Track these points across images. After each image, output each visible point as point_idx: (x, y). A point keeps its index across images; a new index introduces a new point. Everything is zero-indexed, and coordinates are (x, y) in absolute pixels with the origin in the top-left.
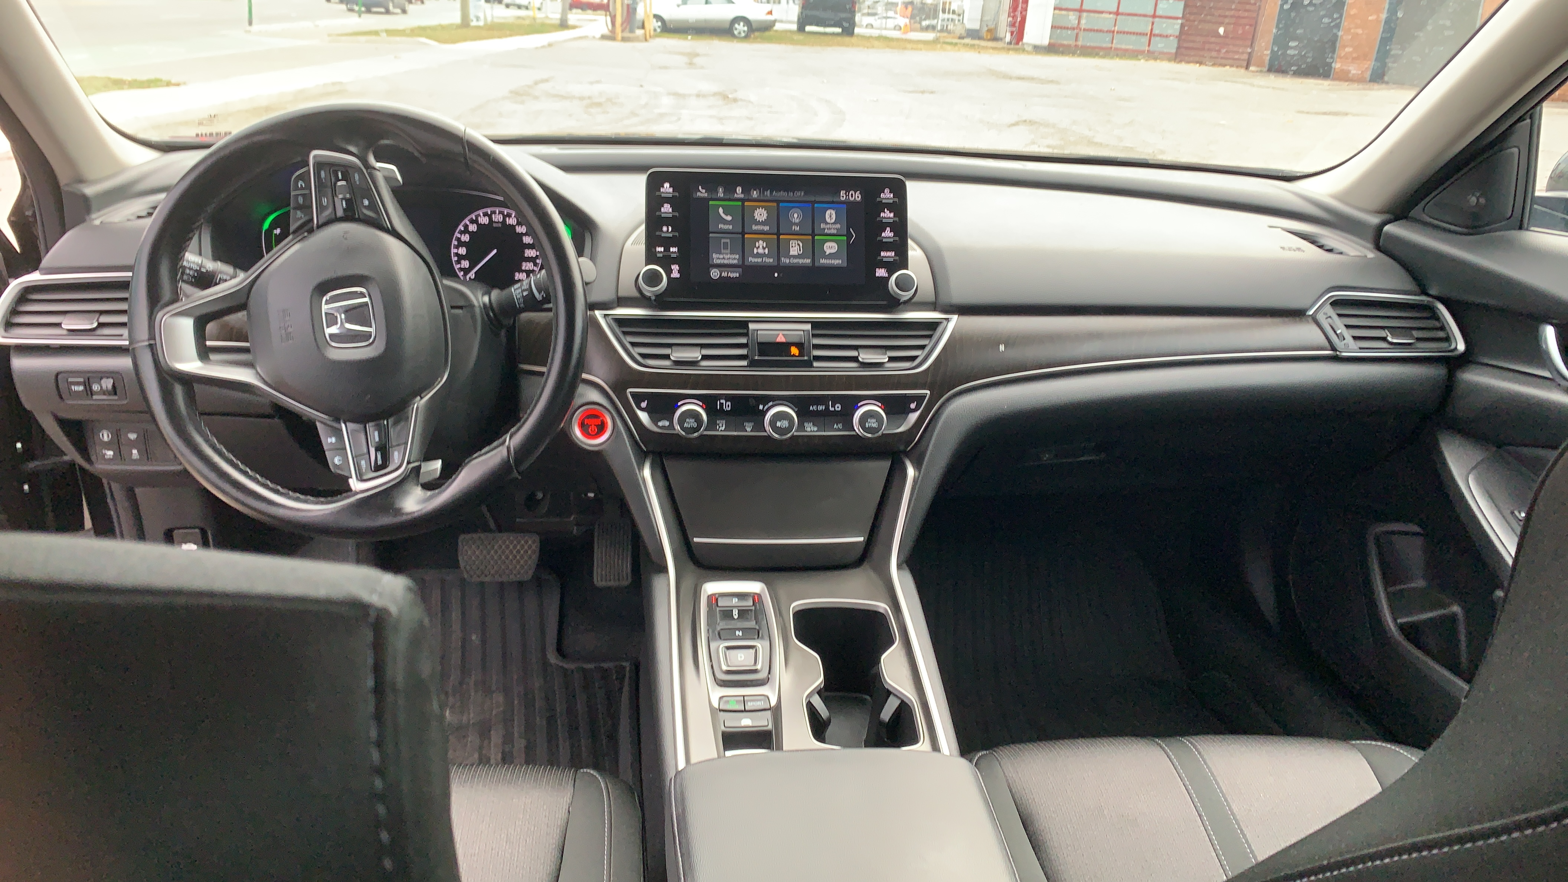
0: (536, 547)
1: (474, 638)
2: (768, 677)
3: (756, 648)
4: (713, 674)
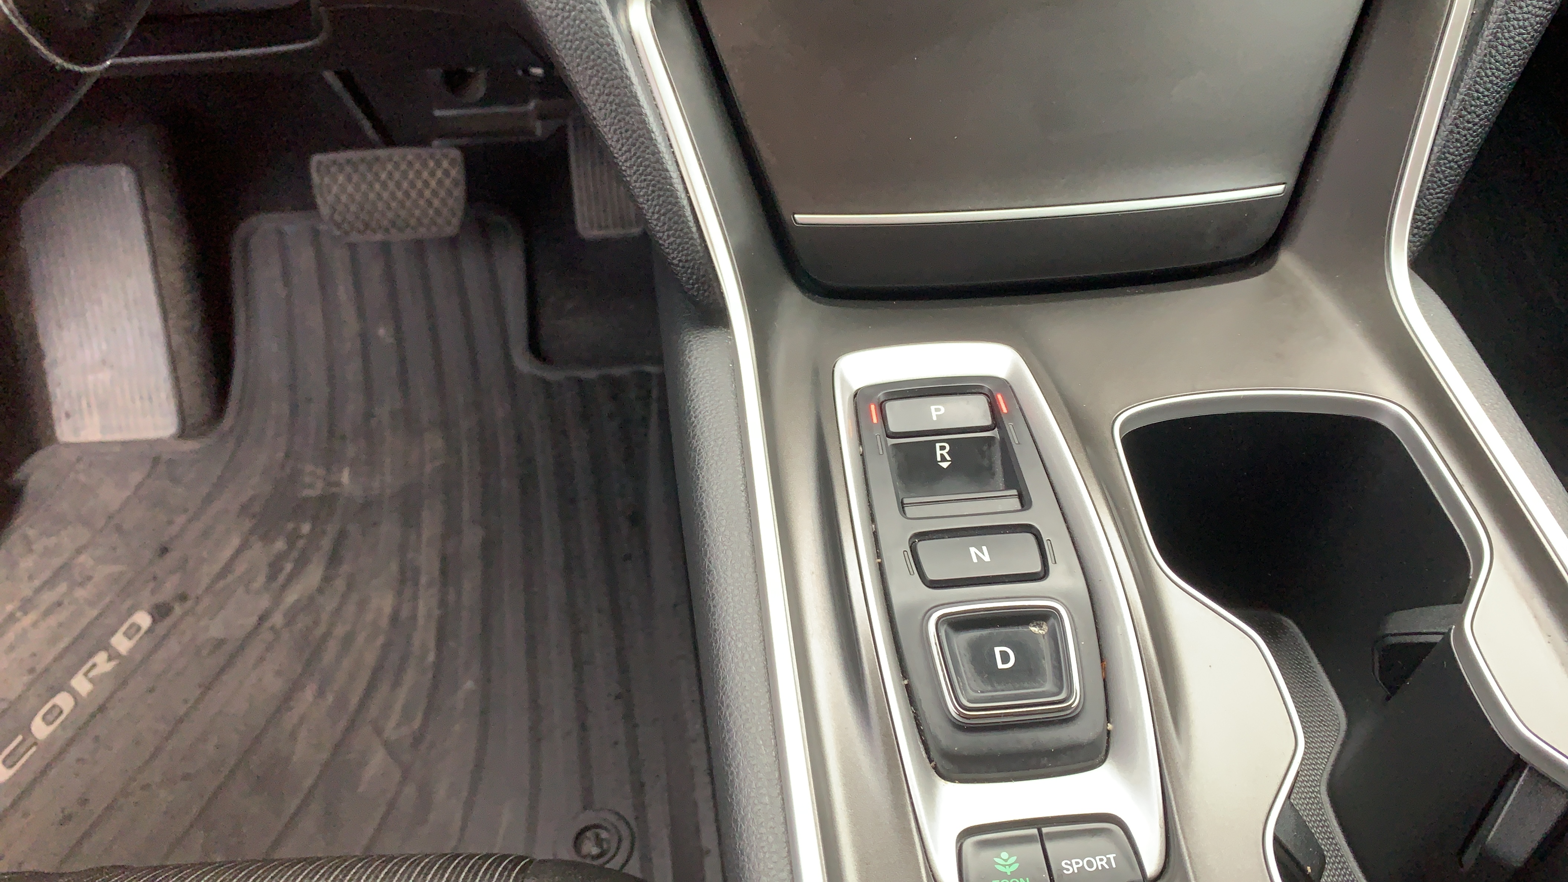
0: (457, 172)
1: (381, 332)
2: (1109, 732)
3: (1052, 621)
4: (918, 725)
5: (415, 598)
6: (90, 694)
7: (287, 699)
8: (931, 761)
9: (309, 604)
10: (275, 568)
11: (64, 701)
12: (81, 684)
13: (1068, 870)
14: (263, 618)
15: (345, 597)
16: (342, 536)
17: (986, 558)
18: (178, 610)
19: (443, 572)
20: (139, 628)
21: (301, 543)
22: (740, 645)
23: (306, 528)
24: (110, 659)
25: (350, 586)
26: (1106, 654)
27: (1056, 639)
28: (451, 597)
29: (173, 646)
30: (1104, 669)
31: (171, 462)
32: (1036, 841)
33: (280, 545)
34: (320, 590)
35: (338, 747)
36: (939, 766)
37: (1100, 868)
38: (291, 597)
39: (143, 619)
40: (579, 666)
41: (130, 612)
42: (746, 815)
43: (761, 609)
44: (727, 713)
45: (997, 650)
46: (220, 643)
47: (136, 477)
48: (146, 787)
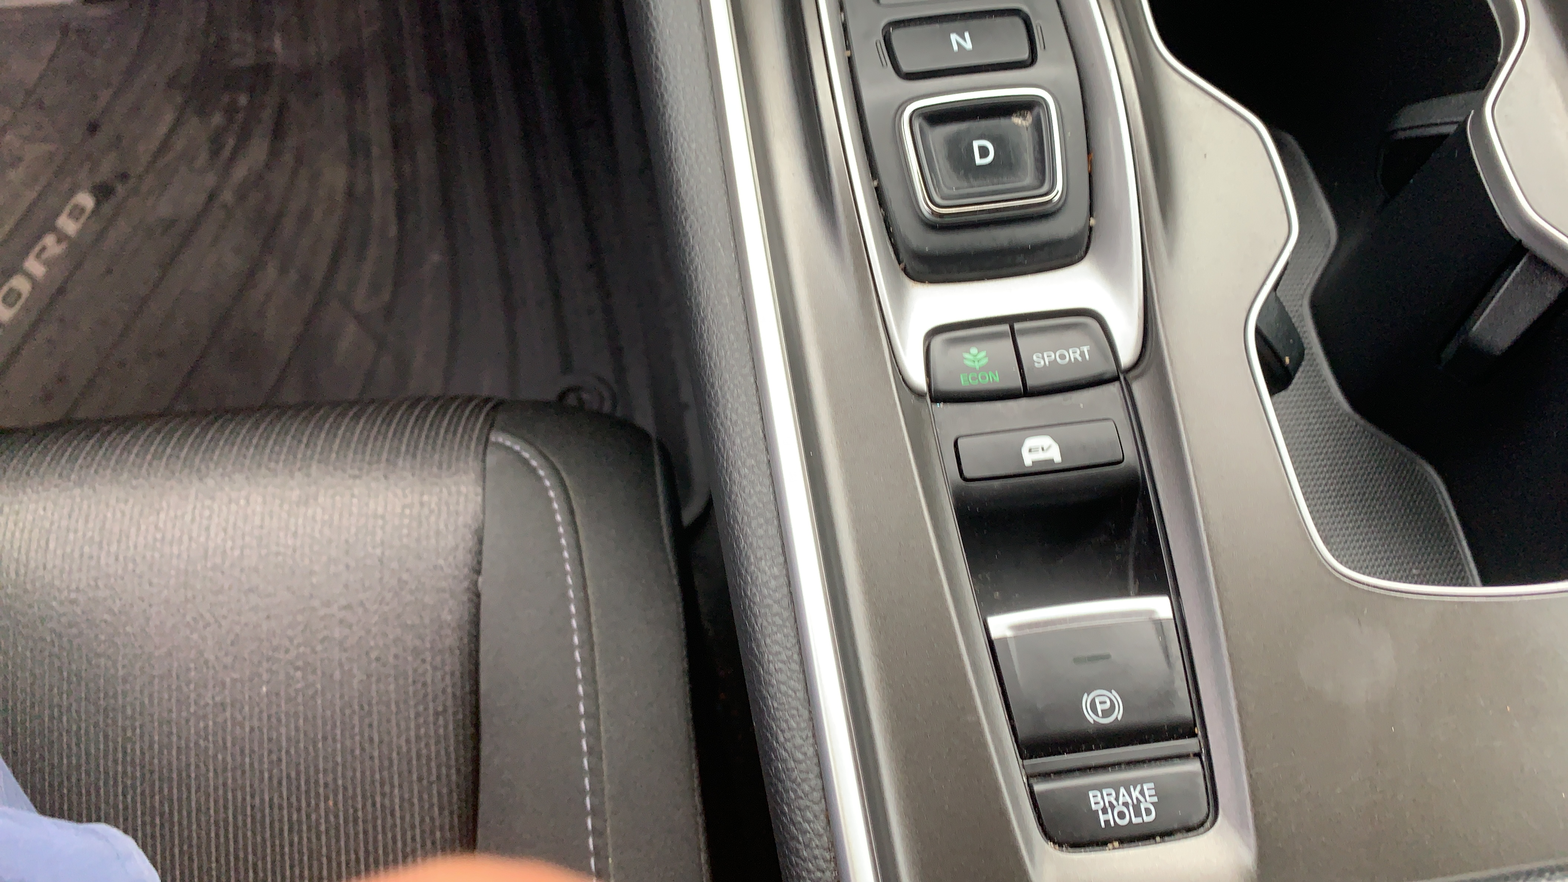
2: (1091, 229)
3: (1036, 110)
4: (888, 228)
5: (368, 172)
6: (47, 276)
7: (251, 275)
8: (899, 263)
9: (258, 180)
10: (216, 143)
11: (20, 283)
12: (35, 266)
13: (1039, 363)
14: (212, 197)
15: (295, 173)
16: (282, 109)
17: (968, 45)
18: (120, 189)
19: (396, 145)
20: (83, 210)
21: (240, 117)
22: (694, 146)
23: (243, 100)
24: (59, 241)
25: (299, 160)
26: (1093, 145)
27: (1039, 130)
28: (407, 168)
29: (122, 227)
30: (1090, 162)
31: (79, 31)
32: (1008, 336)
33: (217, 119)
34: (268, 166)
35: (308, 322)
36: (908, 268)
37: (1073, 360)
38: (240, 172)
39: (86, 200)
40: (547, 237)
41: (72, 192)
42: (706, 316)
43: (715, 107)
44: (683, 217)
45: (976, 144)
46: (169, 224)
47: (48, 48)
48: (122, 364)
